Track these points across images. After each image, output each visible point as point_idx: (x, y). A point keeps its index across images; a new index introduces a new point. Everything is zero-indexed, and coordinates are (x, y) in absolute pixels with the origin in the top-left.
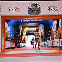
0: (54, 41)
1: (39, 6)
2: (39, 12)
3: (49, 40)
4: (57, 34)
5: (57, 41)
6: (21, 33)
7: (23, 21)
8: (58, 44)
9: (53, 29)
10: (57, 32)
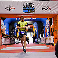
0: (47, 38)
1: (33, 5)
2: (33, 11)
3: (42, 37)
4: (49, 32)
5: (50, 38)
6: (16, 30)
7: (18, 19)
8: (50, 41)
9: (46, 27)
10: (49, 30)
